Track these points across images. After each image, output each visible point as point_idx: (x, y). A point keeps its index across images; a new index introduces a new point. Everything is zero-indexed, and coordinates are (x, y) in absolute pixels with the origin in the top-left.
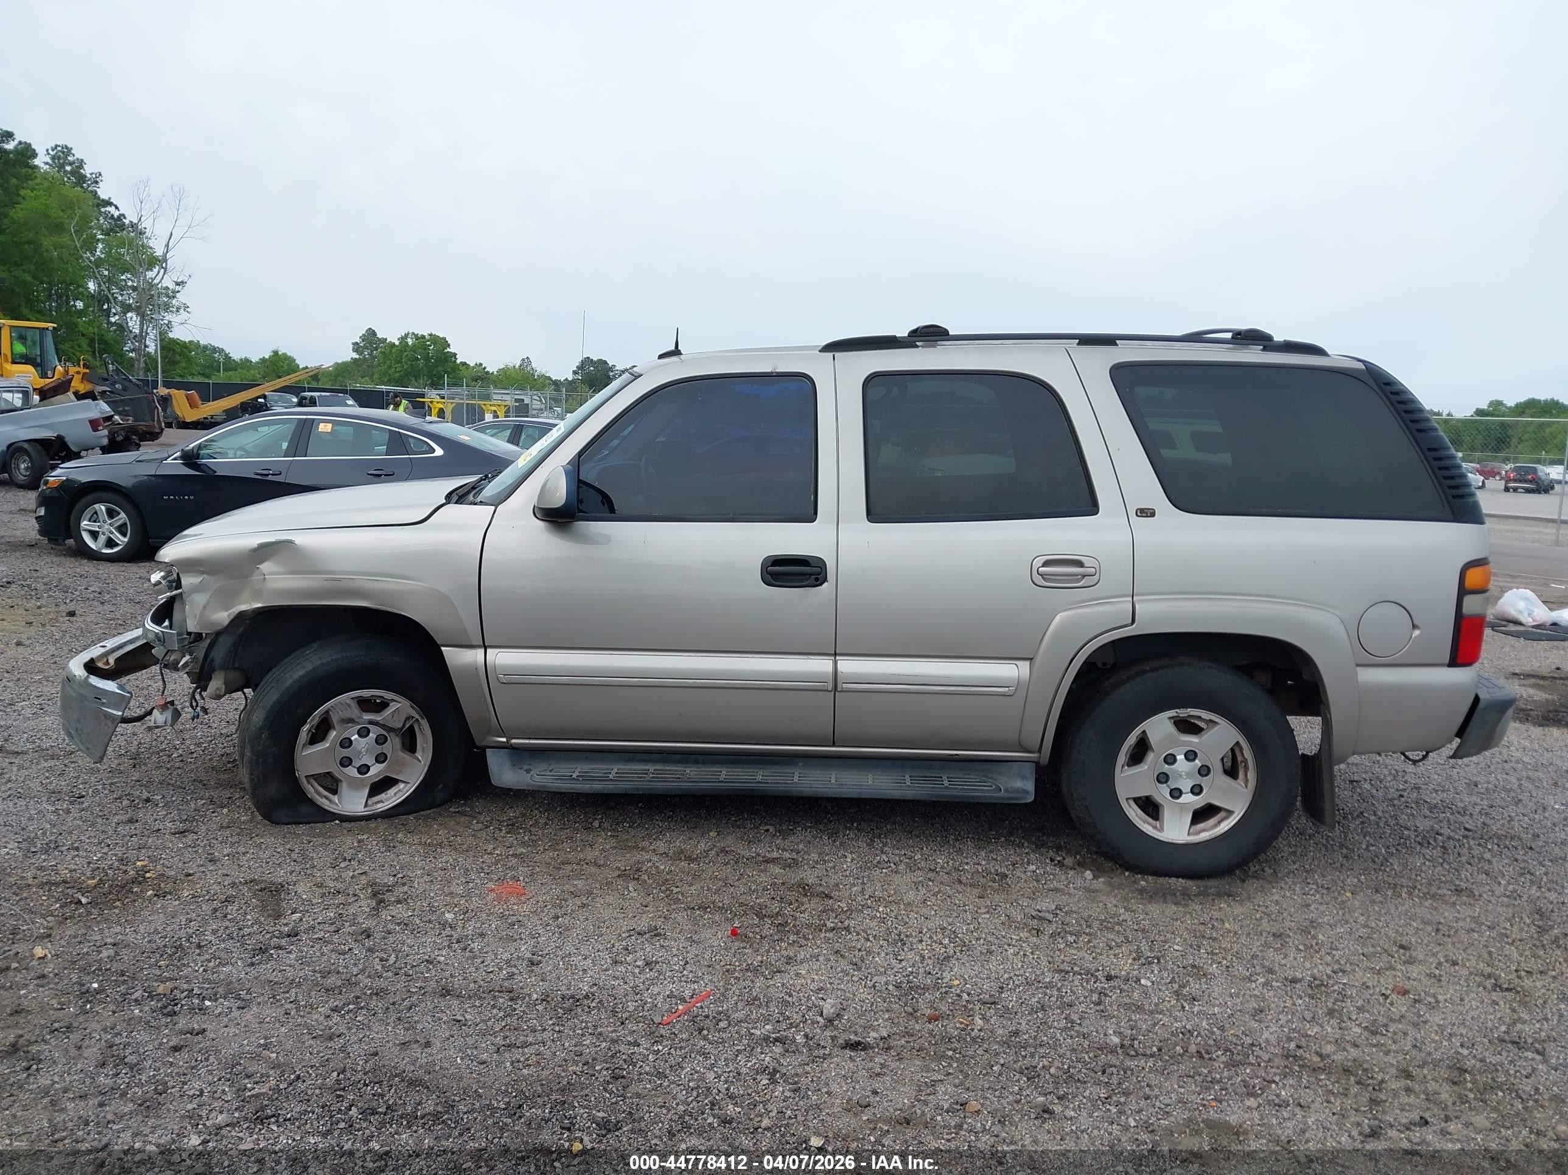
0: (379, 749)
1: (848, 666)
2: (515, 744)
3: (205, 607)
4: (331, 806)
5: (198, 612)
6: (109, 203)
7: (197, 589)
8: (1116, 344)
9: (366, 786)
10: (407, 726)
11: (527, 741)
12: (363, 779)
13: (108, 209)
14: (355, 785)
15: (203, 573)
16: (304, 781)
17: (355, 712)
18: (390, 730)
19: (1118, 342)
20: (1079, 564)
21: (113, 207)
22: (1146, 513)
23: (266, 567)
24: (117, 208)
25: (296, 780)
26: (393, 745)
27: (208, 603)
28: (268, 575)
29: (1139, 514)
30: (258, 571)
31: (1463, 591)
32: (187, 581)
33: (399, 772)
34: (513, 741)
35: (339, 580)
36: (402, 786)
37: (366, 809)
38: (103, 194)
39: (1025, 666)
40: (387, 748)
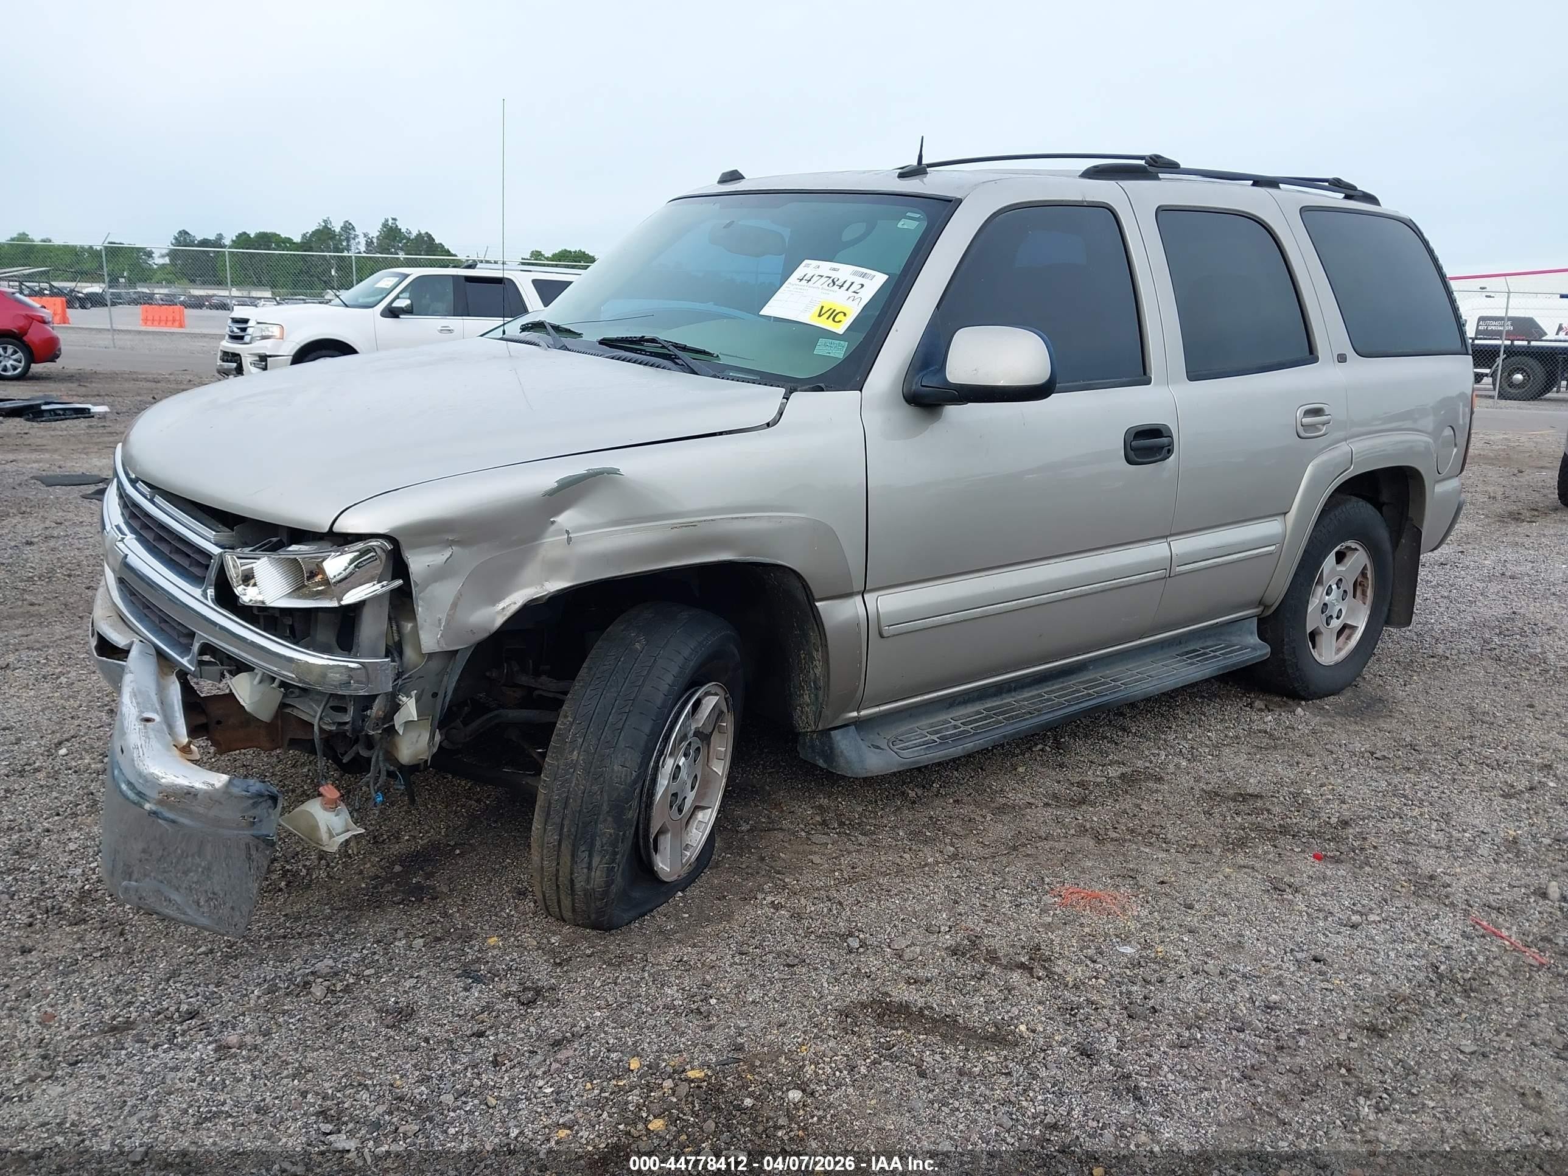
1: (1181, 545)
2: (865, 716)
3: (454, 605)
5: (443, 617)
7: (439, 574)
8: (1279, 188)
9: (683, 829)
11: (877, 709)
12: (682, 820)
15: (450, 543)
17: (690, 722)
19: (1281, 185)
23: (566, 519)
27: (460, 595)
28: (575, 531)
30: (553, 528)
32: (418, 563)
34: (862, 713)
35: (693, 525)
37: (684, 862)
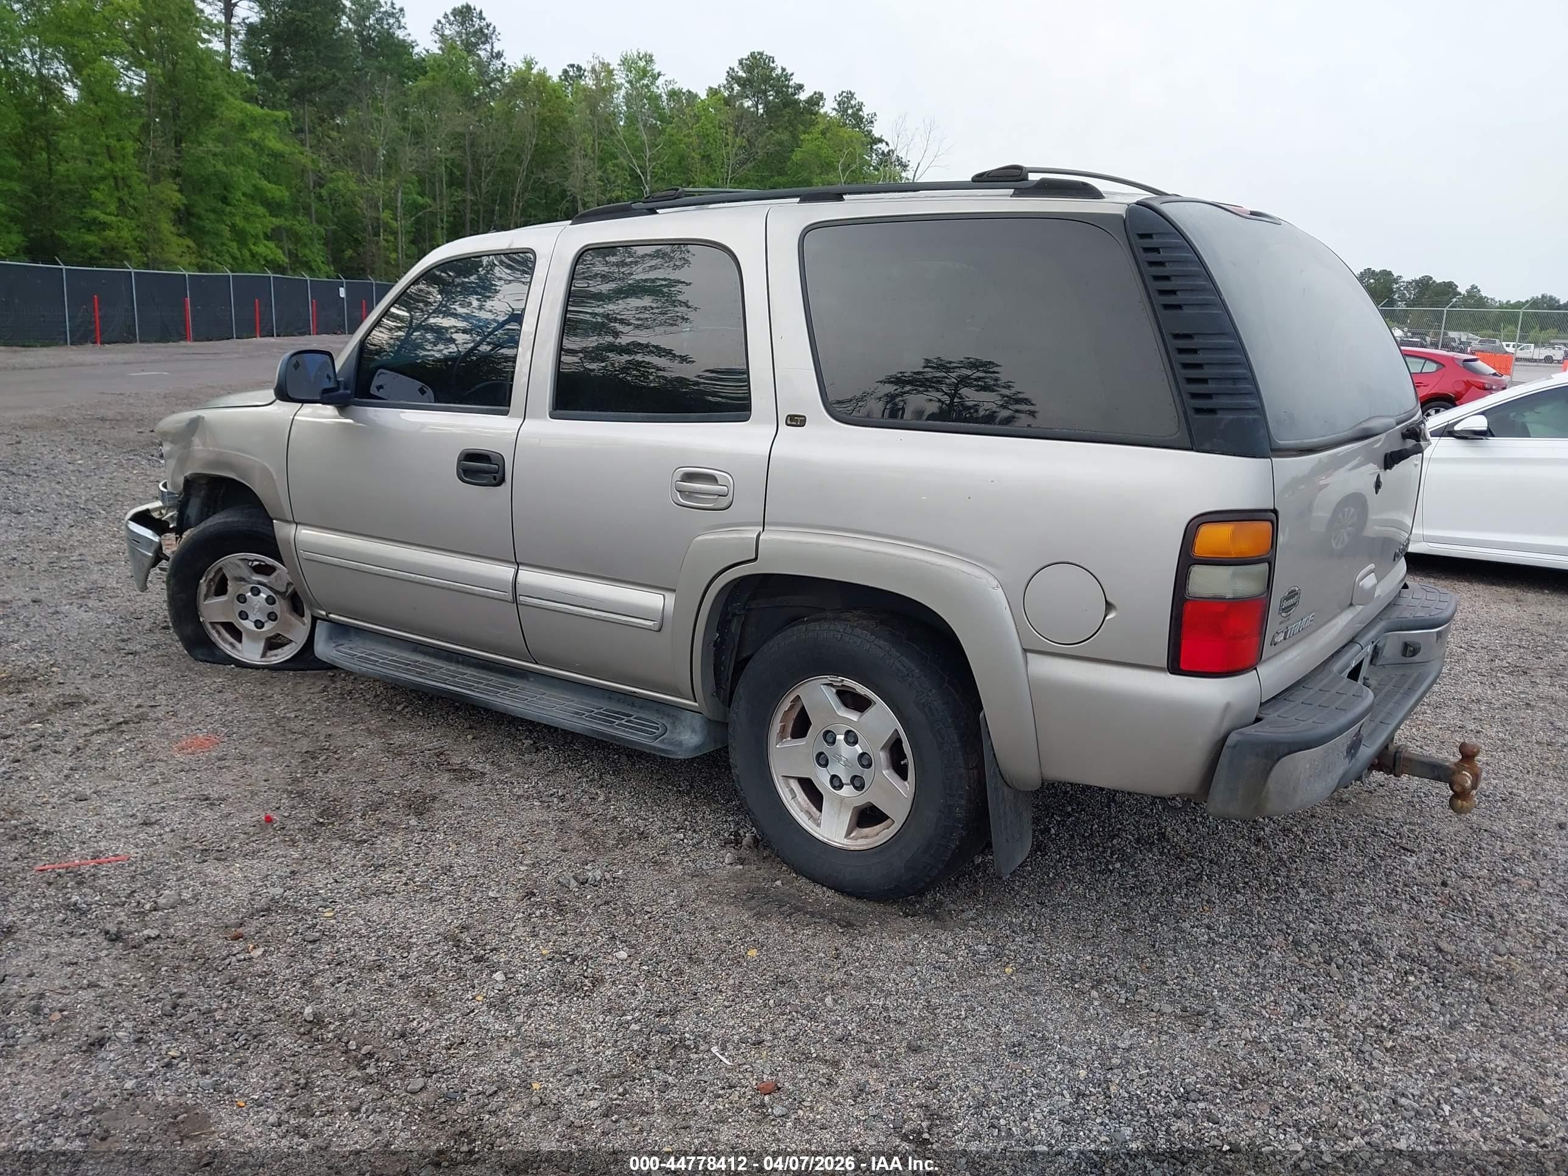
0: (270, 608)
1: (529, 577)
2: (333, 618)
4: (233, 651)
6: (880, 141)
9: (261, 639)
10: (289, 591)
11: (338, 617)
12: (259, 633)
13: (879, 145)
14: (254, 637)
16: (209, 627)
17: (245, 572)
18: (276, 592)
20: (712, 479)
21: (884, 144)
22: (796, 421)
24: (887, 144)
25: (201, 625)
26: (281, 607)
29: (789, 422)
31: (1188, 559)
33: (288, 631)
34: (332, 616)
36: (294, 644)
37: (263, 659)
38: (877, 134)
39: (671, 598)
40: (276, 608)
